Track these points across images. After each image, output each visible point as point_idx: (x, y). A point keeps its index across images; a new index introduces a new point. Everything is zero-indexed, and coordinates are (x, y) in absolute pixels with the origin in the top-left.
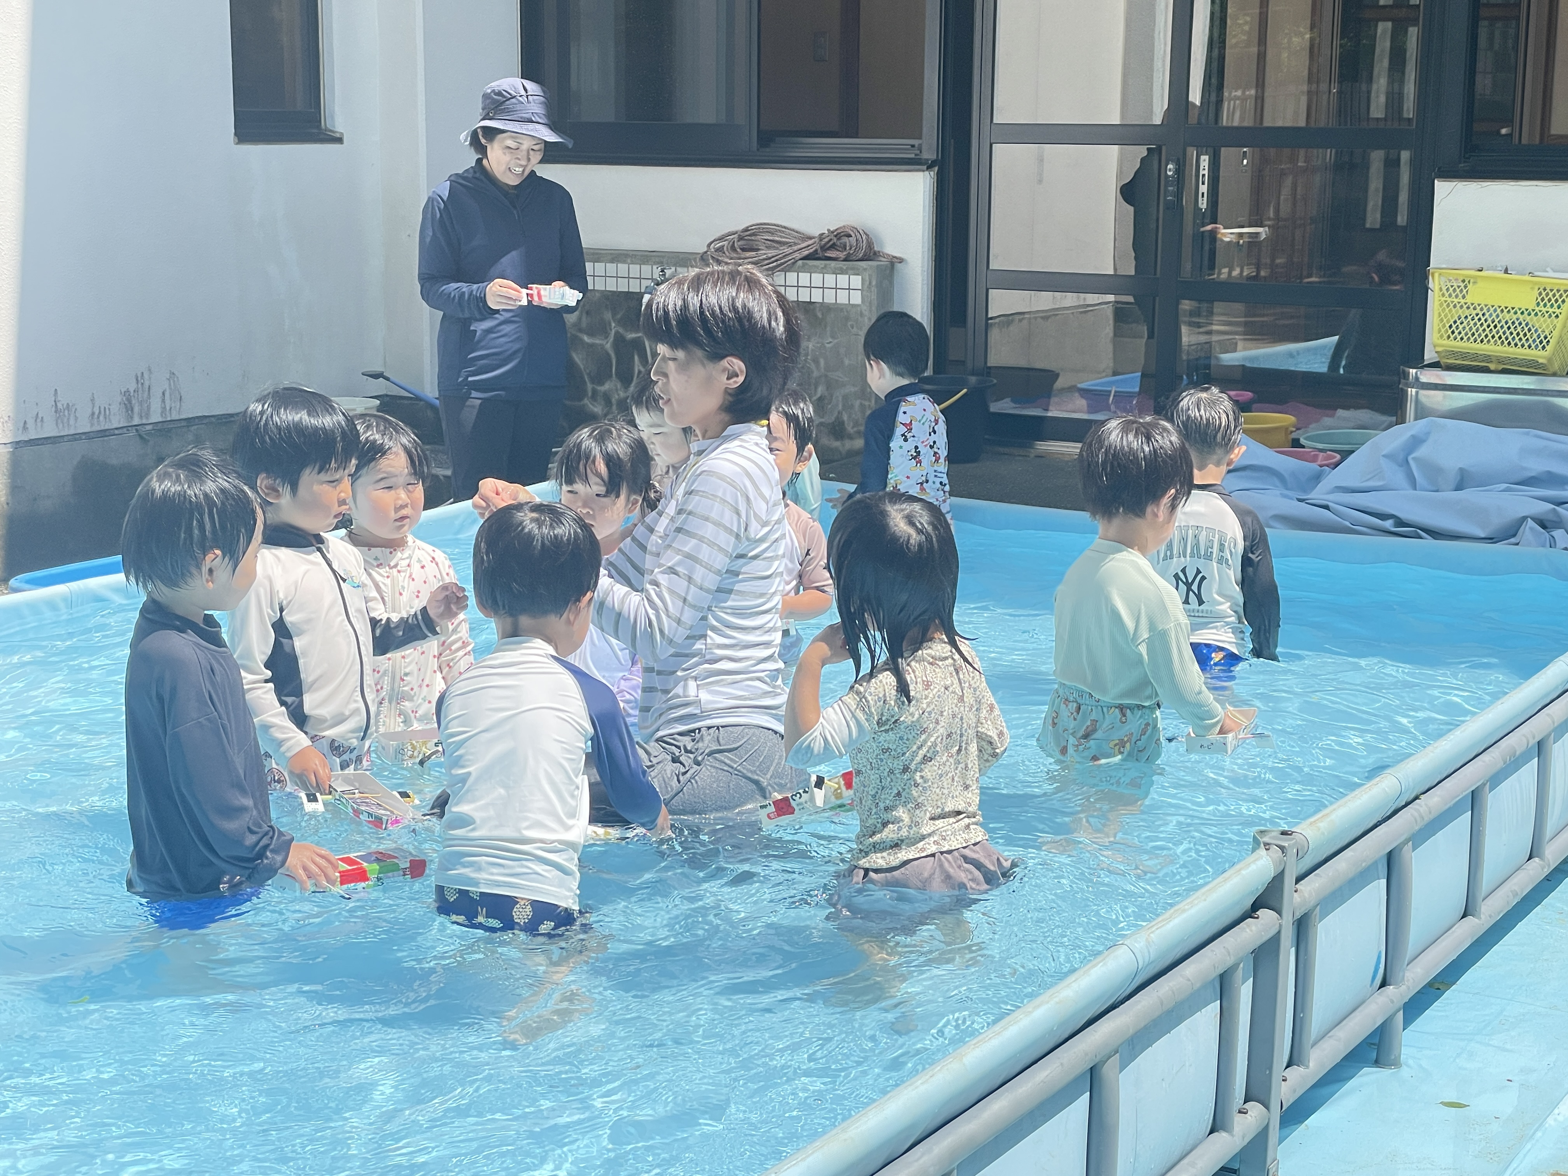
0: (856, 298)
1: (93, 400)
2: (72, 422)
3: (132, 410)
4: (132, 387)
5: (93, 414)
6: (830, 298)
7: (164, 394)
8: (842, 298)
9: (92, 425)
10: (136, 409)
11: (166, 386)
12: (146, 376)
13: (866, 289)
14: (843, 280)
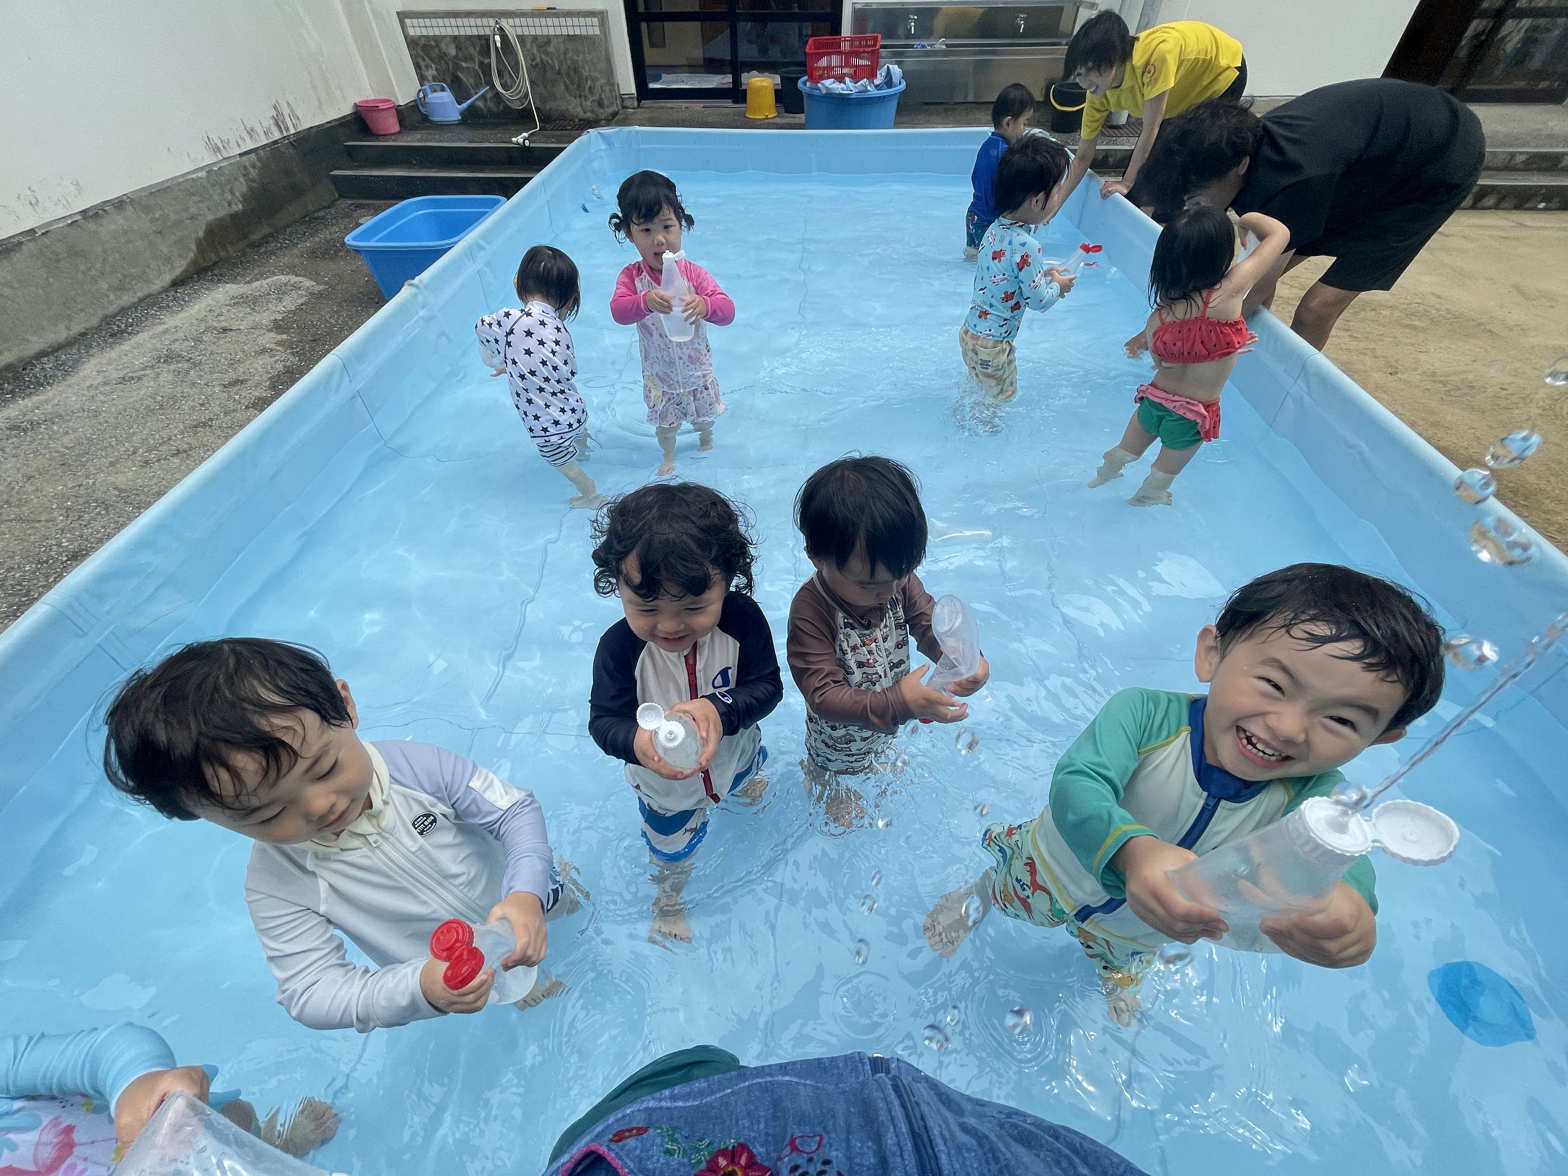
0: (597, 31)
1: (261, 124)
2: (258, 139)
3: (280, 128)
4: (274, 113)
5: (265, 132)
6: (584, 33)
7: (290, 116)
8: (590, 32)
9: (268, 139)
11: (289, 110)
12: (277, 105)
13: (601, 25)
14: (589, 21)
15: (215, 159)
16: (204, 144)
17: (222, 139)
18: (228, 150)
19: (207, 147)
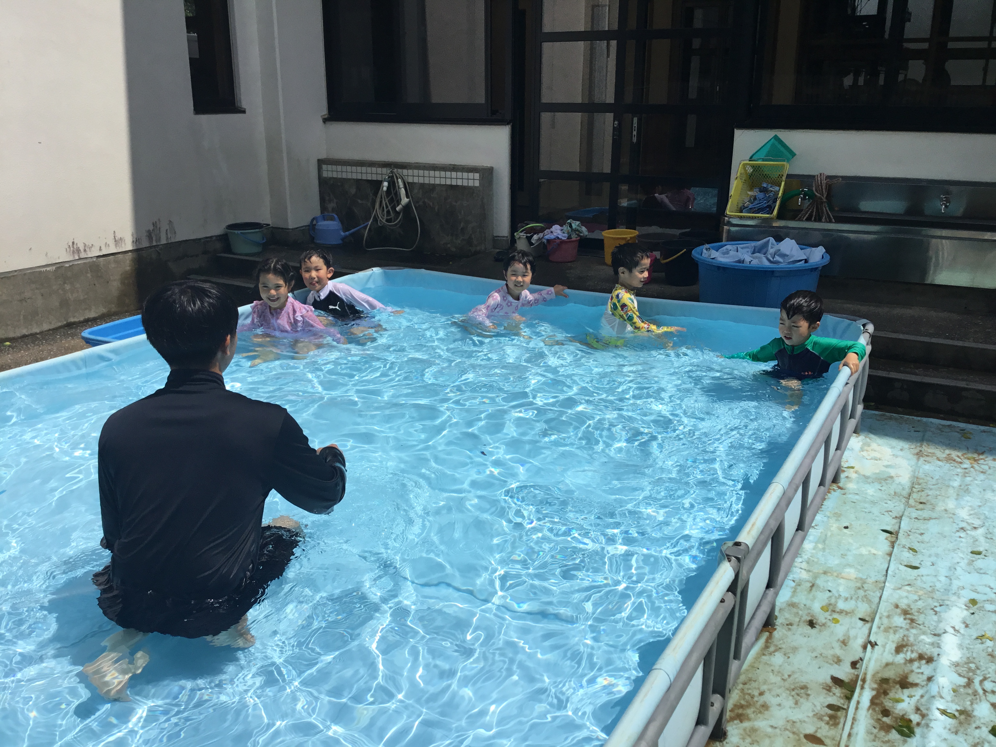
0: (477, 184)
1: (133, 235)
2: (123, 245)
3: (152, 239)
5: (133, 241)
6: (465, 184)
7: (167, 231)
8: (471, 184)
9: (133, 247)
10: (154, 239)
11: (168, 228)
12: (157, 222)
13: (481, 179)
14: (471, 175)
15: (71, 258)
16: (67, 247)
17: (87, 244)
18: (88, 252)
19: (68, 249)
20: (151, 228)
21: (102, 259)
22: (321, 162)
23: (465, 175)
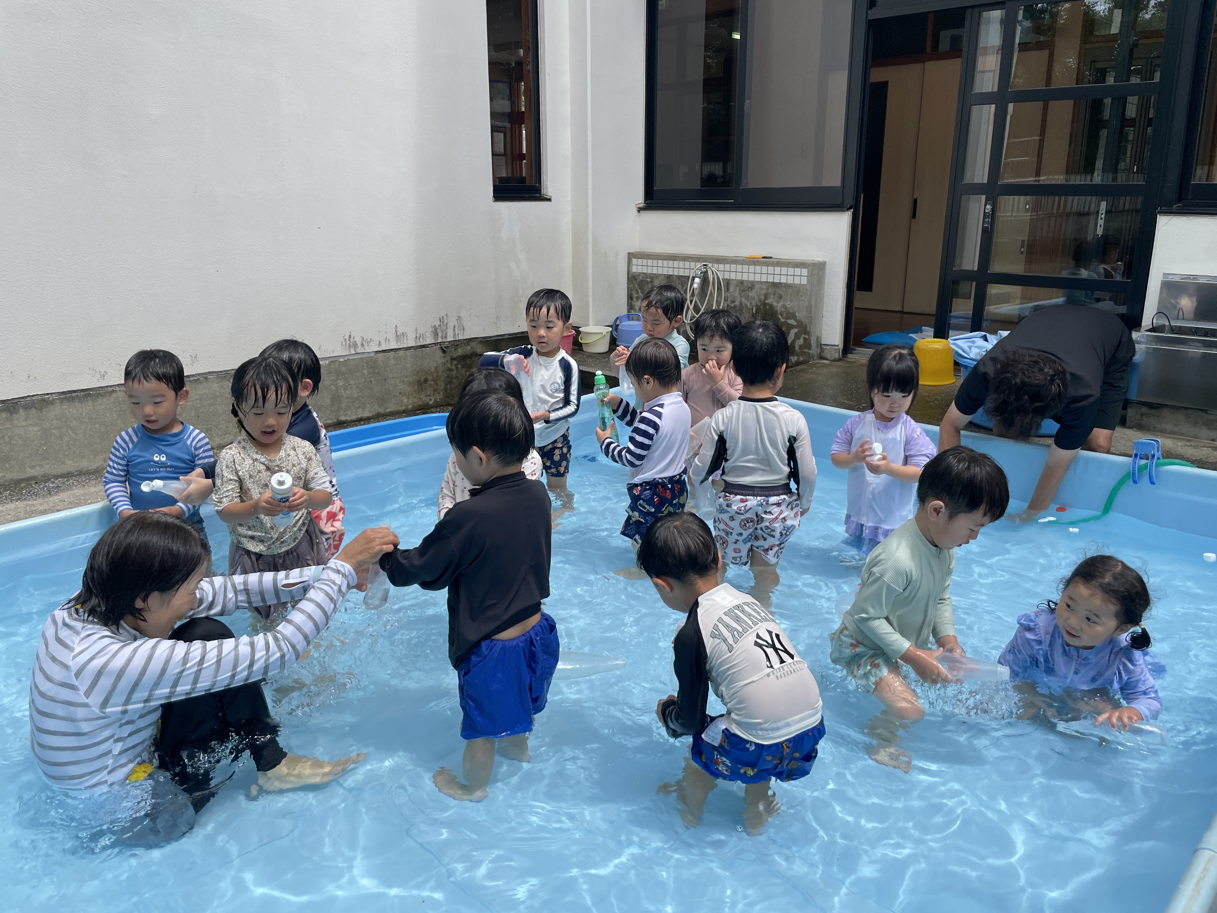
1: (416, 330)
2: (405, 341)
3: (438, 335)
4: (437, 324)
5: (416, 337)
6: (790, 281)
7: (454, 327)
8: (797, 281)
9: (416, 343)
10: (440, 335)
11: (456, 323)
12: (445, 318)
13: (810, 276)
14: (798, 271)
15: (347, 353)
16: (343, 340)
17: (365, 338)
18: (366, 347)
19: (344, 343)
20: (437, 323)
21: (380, 355)
22: (631, 256)
23: (791, 271)
